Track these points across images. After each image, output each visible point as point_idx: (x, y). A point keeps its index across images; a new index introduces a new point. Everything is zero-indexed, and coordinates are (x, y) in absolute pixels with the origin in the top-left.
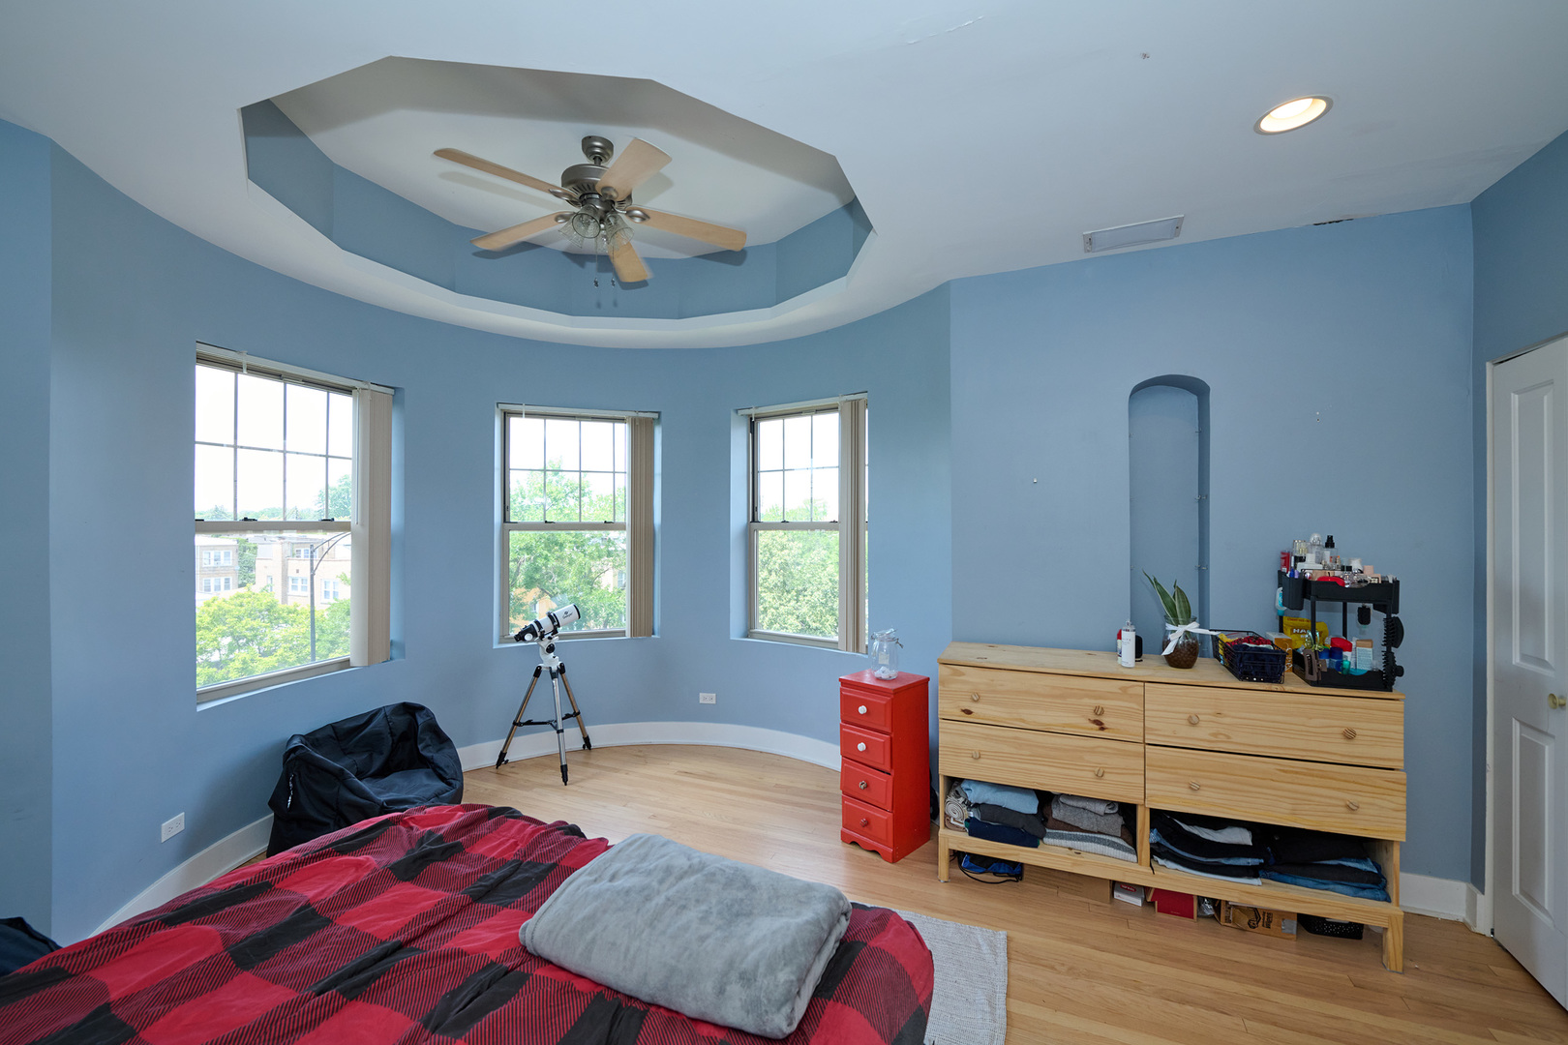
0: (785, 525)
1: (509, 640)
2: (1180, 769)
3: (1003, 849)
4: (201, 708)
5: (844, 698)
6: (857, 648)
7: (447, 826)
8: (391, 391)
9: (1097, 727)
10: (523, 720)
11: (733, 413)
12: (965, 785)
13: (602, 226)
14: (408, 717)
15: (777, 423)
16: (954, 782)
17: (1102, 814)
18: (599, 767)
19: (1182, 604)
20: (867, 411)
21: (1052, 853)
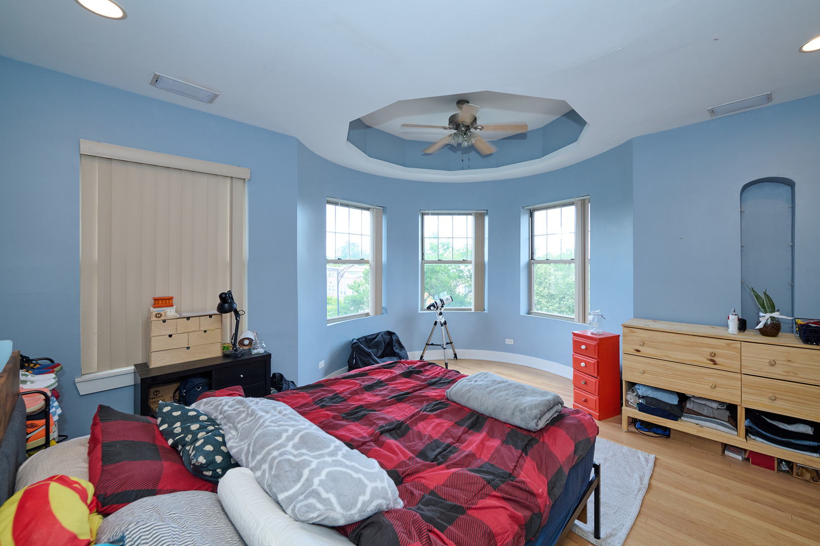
0: (547, 261)
1: (424, 310)
2: (762, 388)
3: (657, 419)
4: (328, 325)
5: (575, 342)
6: (584, 320)
7: (416, 365)
8: (382, 208)
9: (712, 363)
10: (430, 343)
11: (522, 209)
12: (637, 387)
13: (465, 136)
14: (389, 336)
15: (543, 212)
16: (631, 385)
17: (716, 408)
18: (461, 366)
19: (768, 302)
20: (589, 204)
21: (686, 425)
